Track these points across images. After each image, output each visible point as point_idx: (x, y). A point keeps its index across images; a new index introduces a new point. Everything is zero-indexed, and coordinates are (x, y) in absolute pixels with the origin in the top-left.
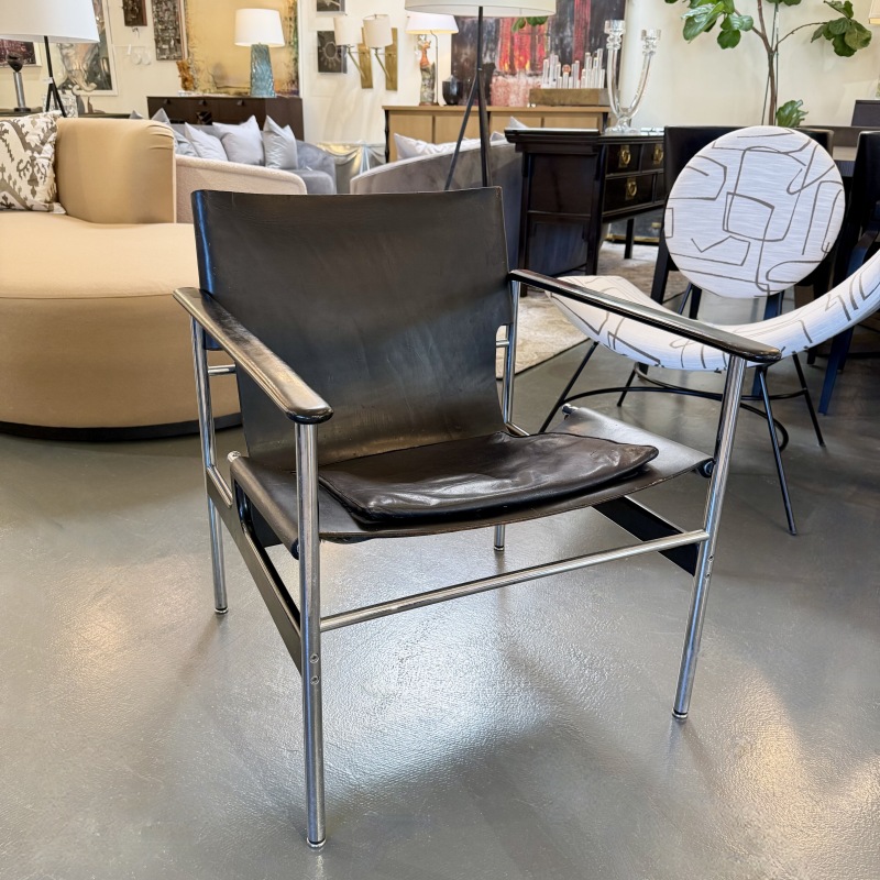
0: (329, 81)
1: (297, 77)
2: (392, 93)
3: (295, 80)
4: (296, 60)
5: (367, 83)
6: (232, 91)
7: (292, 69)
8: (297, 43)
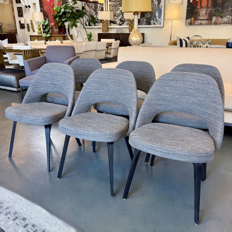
0: (22, 30)
1: (17, 30)
2: (34, 33)
3: (16, 30)
4: (16, 26)
5: (29, 31)
6: (5, 32)
7: (15, 28)
8: (16, 23)
